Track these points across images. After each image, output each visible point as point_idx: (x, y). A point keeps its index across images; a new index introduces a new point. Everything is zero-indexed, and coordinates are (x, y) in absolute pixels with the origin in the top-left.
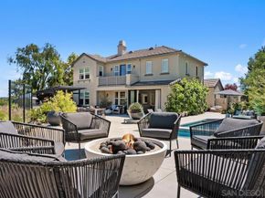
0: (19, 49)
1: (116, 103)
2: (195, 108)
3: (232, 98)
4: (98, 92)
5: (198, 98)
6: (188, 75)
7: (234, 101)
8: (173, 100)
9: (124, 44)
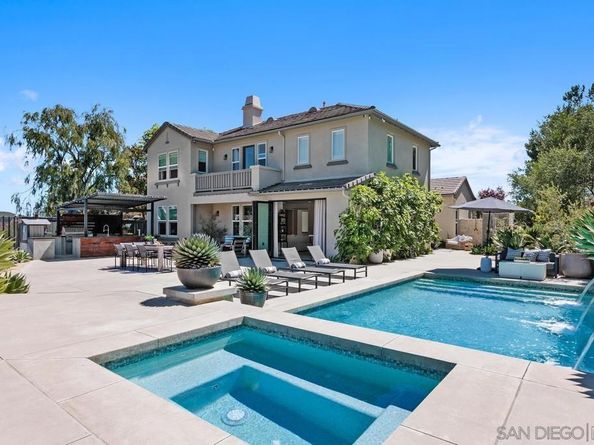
0: (27, 116)
1: (236, 231)
2: (409, 241)
3: (495, 218)
4: (195, 207)
5: (416, 218)
6: (392, 166)
7: (499, 226)
8: (354, 225)
9: (257, 103)
